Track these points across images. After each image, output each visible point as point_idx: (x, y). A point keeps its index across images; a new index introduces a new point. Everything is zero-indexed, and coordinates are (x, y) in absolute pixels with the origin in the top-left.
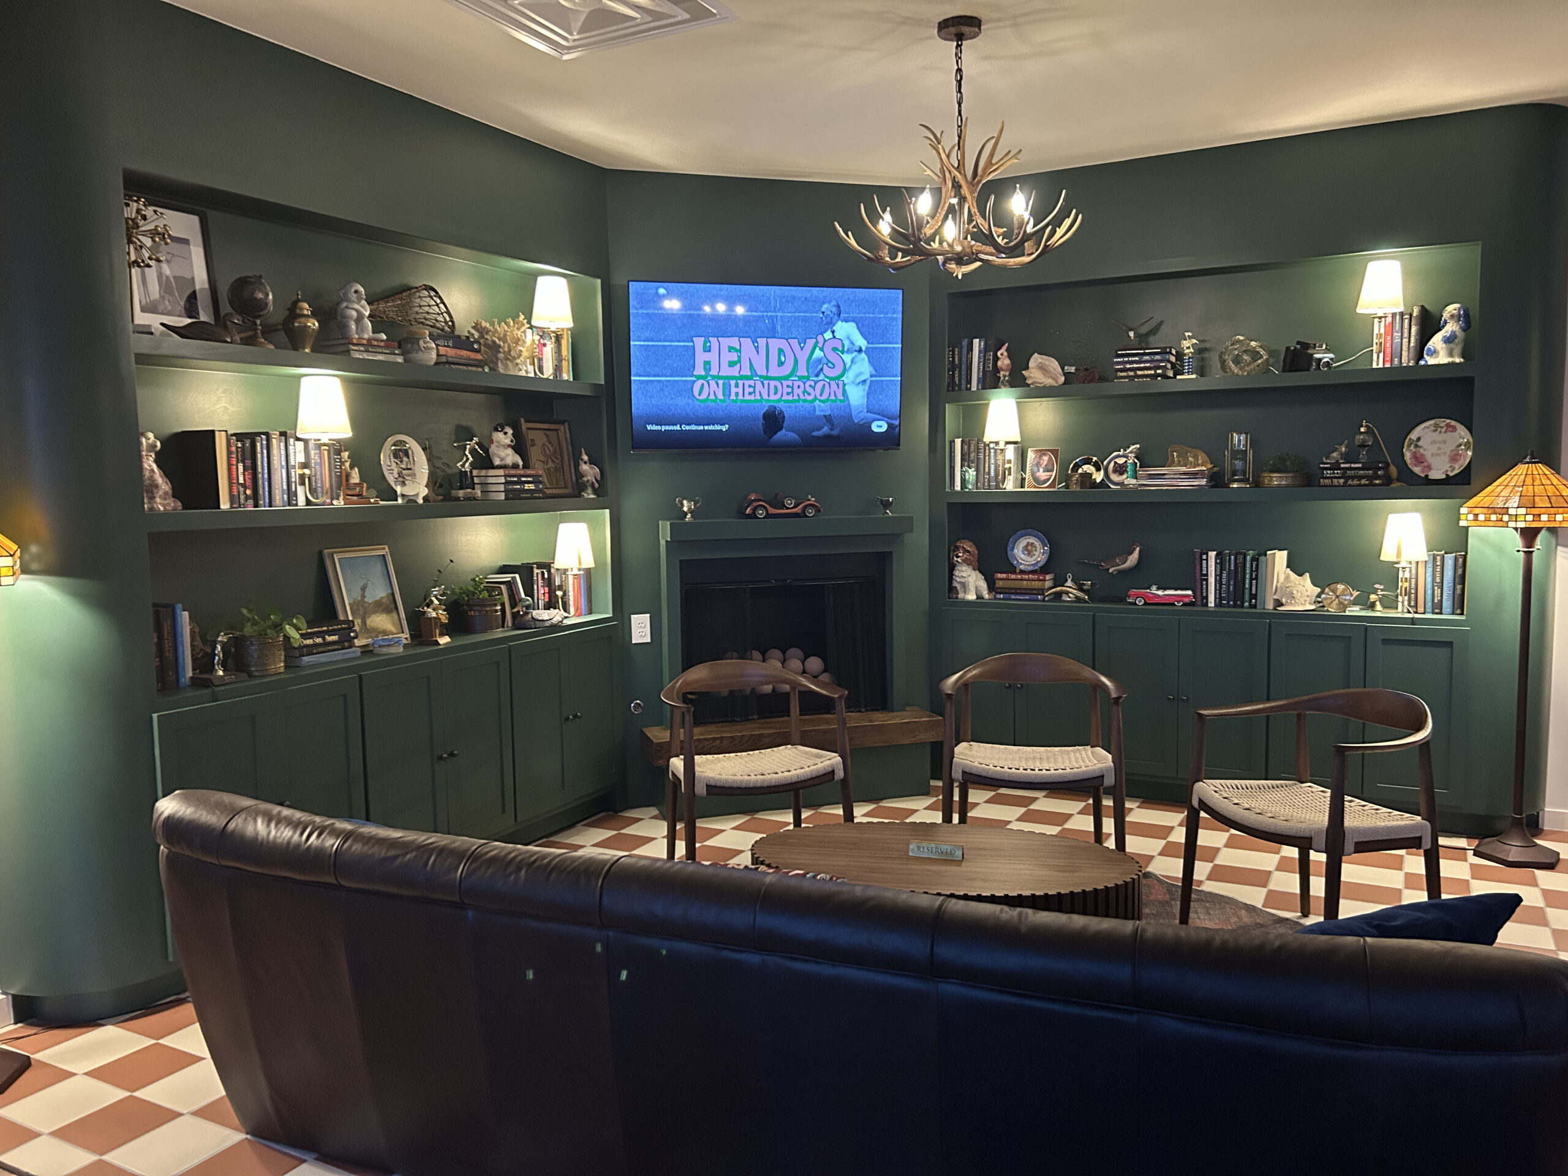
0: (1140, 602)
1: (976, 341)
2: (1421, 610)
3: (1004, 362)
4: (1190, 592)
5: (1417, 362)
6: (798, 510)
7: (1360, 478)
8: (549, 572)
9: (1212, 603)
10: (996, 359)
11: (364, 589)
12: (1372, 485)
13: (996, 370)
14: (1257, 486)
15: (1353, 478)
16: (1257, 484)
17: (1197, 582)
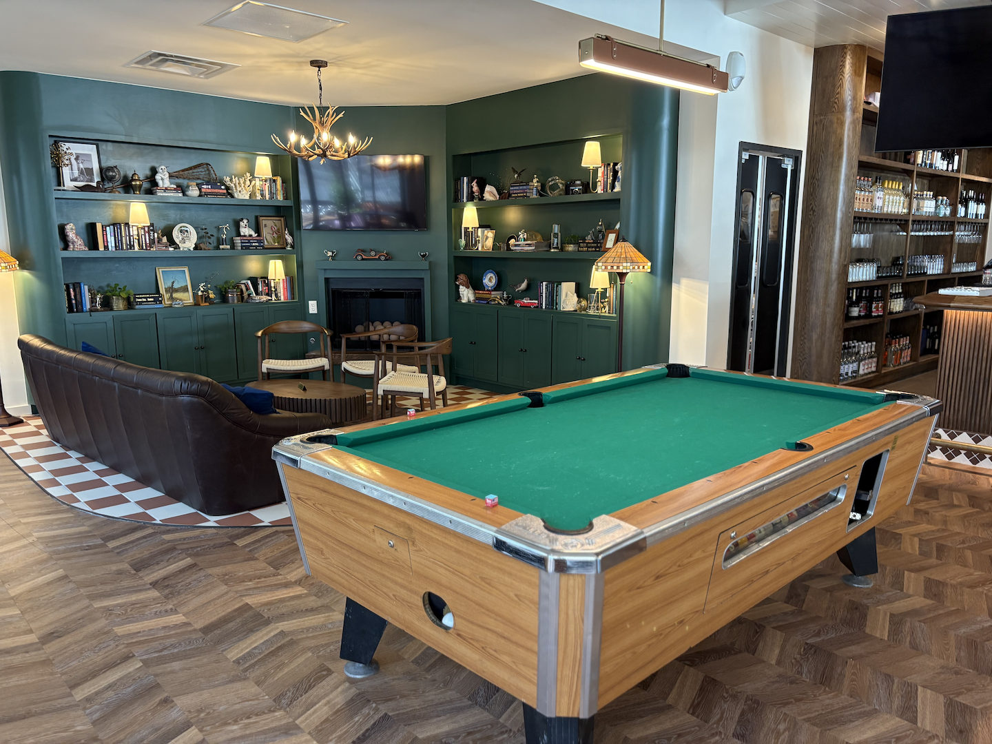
0: (518, 305)
1: (465, 178)
2: (611, 312)
3: (475, 188)
4: (537, 301)
5: (612, 191)
6: (377, 257)
7: (592, 247)
8: (268, 280)
9: (544, 307)
10: (472, 187)
11: (173, 283)
12: (596, 251)
13: (473, 192)
14: (562, 251)
15: (590, 247)
16: (562, 249)
17: (539, 297)
